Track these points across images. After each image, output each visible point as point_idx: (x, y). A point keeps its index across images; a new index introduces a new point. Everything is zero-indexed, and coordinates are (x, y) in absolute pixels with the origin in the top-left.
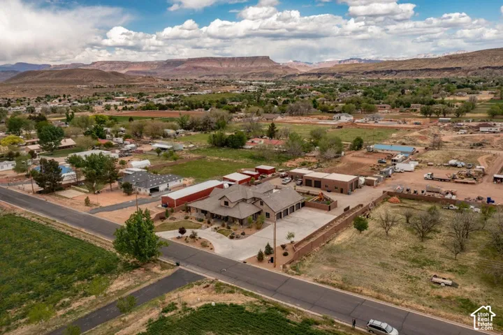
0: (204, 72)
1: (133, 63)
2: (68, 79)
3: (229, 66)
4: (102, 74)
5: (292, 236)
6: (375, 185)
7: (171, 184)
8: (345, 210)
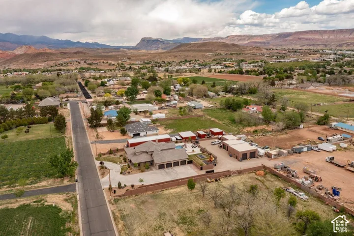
0: (307, 42)
1: (255, 36)
2: (204, 49)
3: (329, 37)
4: (225, 46)
5: (141, 181)
6: (273, 158)
7: (149, 133)
8: (207, 172)
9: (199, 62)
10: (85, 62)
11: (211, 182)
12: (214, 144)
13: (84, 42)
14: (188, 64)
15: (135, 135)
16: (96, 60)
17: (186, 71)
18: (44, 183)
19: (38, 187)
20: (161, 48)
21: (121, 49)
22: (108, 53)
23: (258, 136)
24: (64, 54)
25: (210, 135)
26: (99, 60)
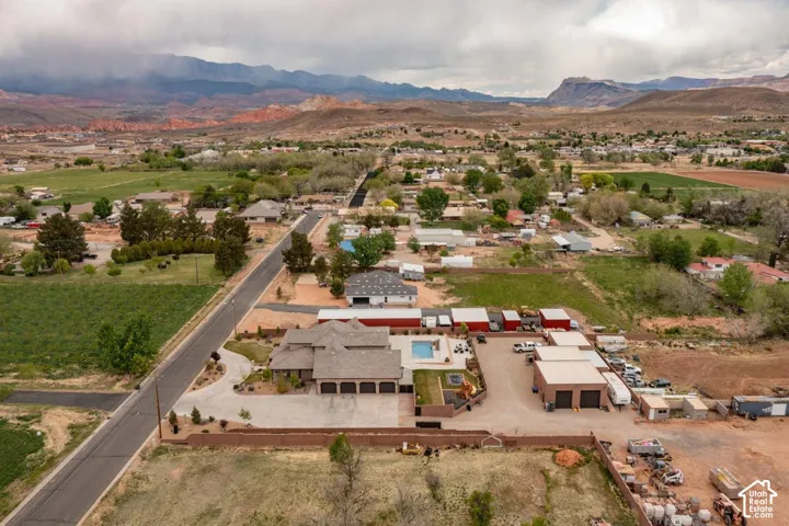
2: (710, 104)
5: (245, 415)
6: (652, 417)
7: (391, 299)
8: (418, 424)
9: (682, 137)
10: (417, 130)
11: (409, 454)
12: (521, 351)
13: (439, 88)
14: (652, 141)
15: (357, 301)
16: (443, 126)
17: (632, 159)
18: (78, 381)
19: (63, 386)
20: (607, 102)
21: (512, 104)
22: (480, 112)
23: (669, 345)
24: (384, 112)
25: (534, 327)
26: (448, 126)
